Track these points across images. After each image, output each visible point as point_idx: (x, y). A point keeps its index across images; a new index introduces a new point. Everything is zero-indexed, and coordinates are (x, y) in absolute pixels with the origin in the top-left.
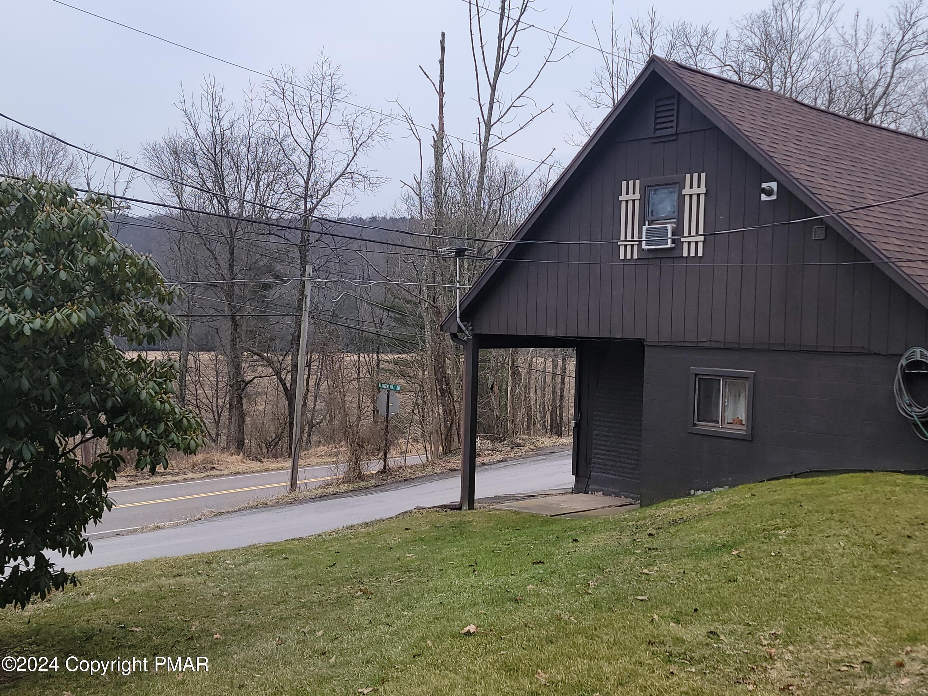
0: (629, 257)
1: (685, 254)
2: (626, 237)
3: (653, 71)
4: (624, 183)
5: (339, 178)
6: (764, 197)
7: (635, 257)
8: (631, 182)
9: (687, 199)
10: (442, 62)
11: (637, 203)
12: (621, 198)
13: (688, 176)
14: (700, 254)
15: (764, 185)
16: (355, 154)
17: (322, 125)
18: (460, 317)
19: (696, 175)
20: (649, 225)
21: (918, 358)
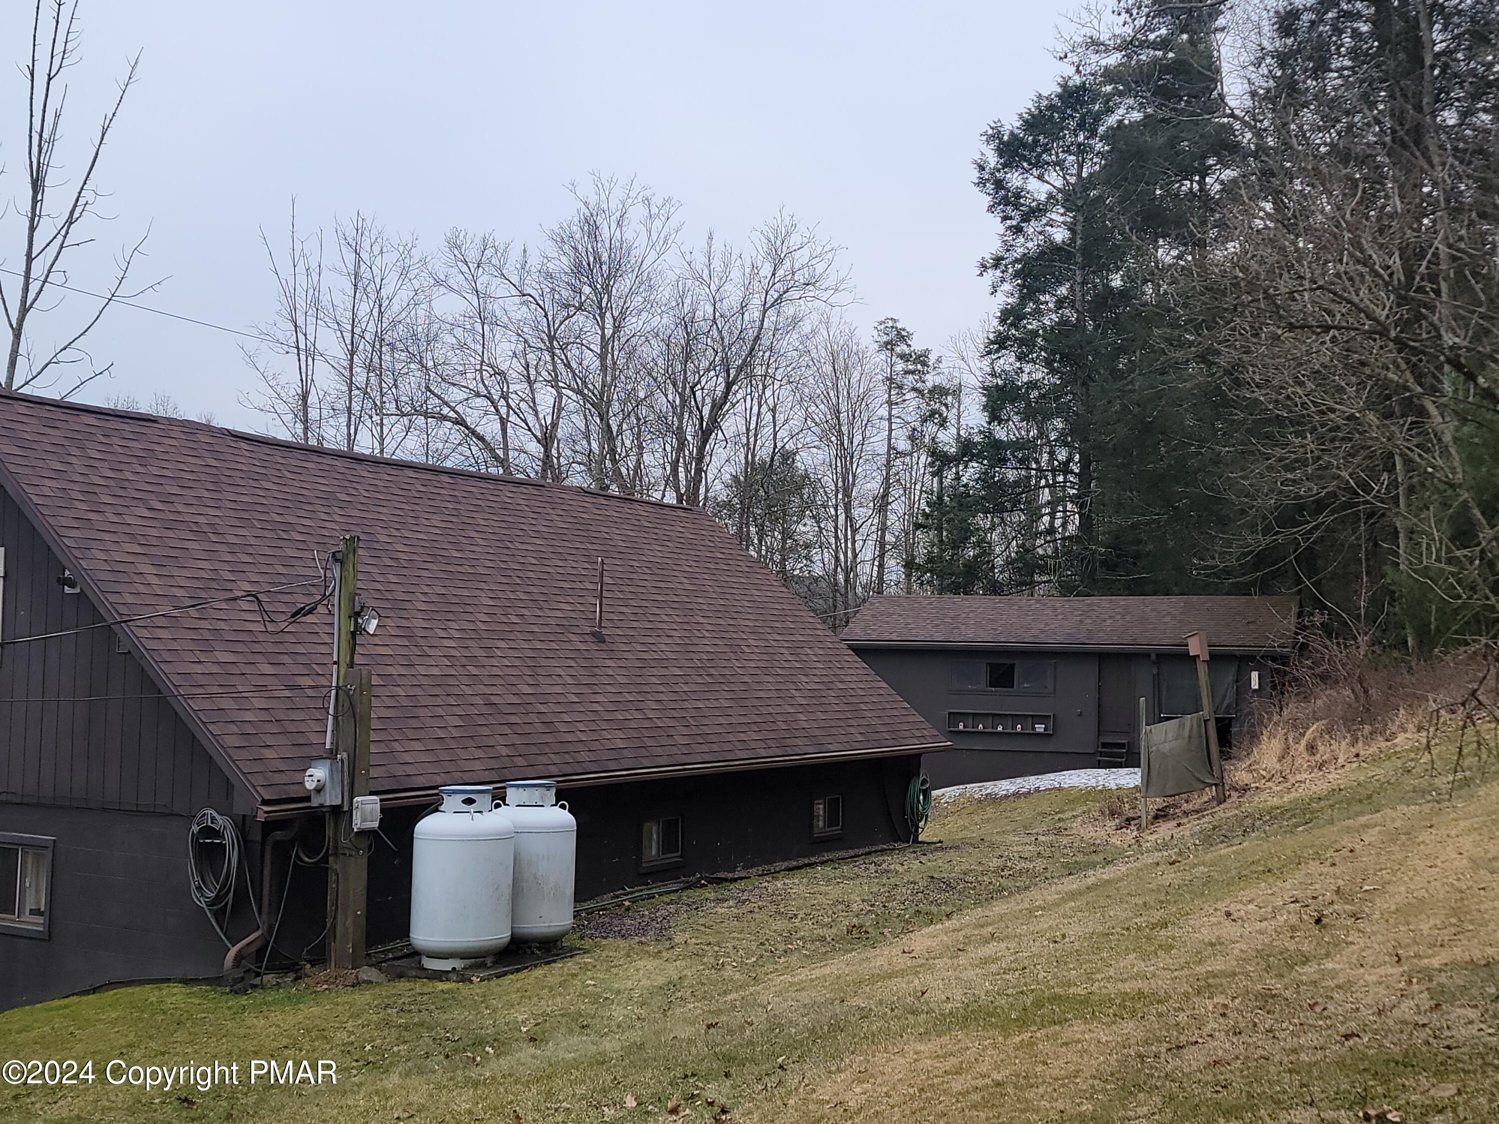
6: (68, 590)
15: (66, 574)
21: (209, 824)
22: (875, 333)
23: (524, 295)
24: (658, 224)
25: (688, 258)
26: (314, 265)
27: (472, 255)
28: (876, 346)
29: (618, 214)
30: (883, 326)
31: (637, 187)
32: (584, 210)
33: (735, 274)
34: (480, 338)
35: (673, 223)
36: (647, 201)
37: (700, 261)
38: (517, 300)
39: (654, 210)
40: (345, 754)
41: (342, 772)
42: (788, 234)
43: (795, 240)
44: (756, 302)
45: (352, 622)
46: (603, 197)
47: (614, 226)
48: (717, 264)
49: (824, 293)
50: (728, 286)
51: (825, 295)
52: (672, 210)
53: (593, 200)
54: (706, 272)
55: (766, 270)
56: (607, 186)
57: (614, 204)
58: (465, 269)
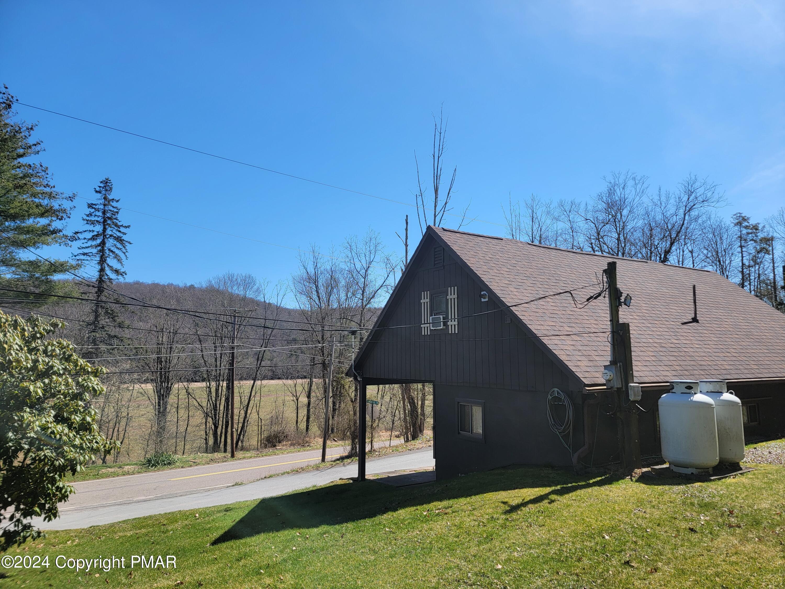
0: (426, 334)
1: (450, 332)
2: (424, 322)
3: (429, 233)
4: (423, 293)
5: (379, 288)
6: (483, 300)
7: (429, 334)
8: (426, 292)
9: (450, 300)
10: (406, 229)
11: (428, 303)
12: (421, 301)
13: (449, 288)
14: (456, 332)
15: (482, 293)
16: (388, 276)
17: (370, 263)
18: (354, 368)
19: (453, 288)
20: (435, 316)
21: (556, 395)
22: (732, 220)
23: (587, 220)
24: (639, 186)
25: (651, 198)
26: (517, 214)
27: (567, 208)
28: (733, 225)
29: (623, 185)
30: (735, 216)
31: (630, 174)
32: (609, 185)
33: (672, 201)
34: (572, 236)
35: (645, 185)
36: (634, 179)
37: (656, 198)
38: (584, 222)
39: (637, 182)
40: (621, 364)
41: (621, 372)
42: (694, 183)
43: (697, 185)
44: (681, 211)
45: (617, 302)
46: (616, 180)
47: (621, 190)
48: (663, 199)
49: (712, 204)
50: (669, 206)
51: (713, 204)
52: (645, 180)
53: (613, 181)
54: (659, 202)
55: (685, 198)
56: (617, 175)
57: (621, 181)
58: (565, 213)
